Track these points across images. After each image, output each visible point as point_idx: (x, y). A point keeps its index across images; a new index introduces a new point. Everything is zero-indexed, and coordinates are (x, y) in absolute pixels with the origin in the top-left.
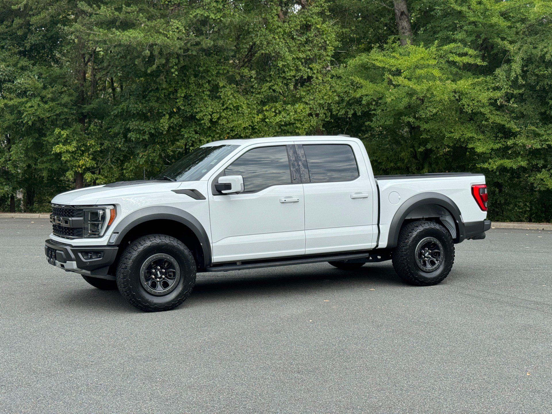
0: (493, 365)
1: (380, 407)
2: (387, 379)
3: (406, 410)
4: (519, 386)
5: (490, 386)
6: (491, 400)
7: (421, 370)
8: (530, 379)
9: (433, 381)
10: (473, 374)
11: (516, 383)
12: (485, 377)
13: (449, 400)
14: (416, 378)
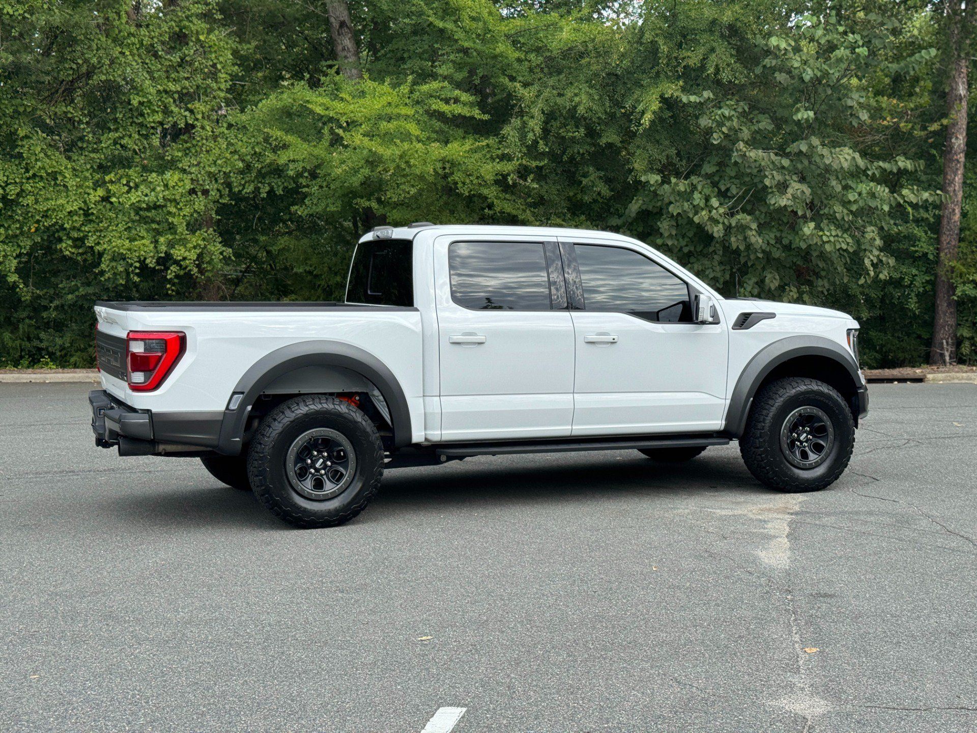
0: (604, 562)
1: (487, 621)
2: (474, 589)
3: (523, 621)
4: (650, 583)
5: (614, 586)
6: (624, 601)
7: (514, 574)
8: (659, 574)
9: (538, 587)
10: (585, 574)
11: (645, 579)
12: (602, 576)
13: (571, 605)
14: (512, 584)
